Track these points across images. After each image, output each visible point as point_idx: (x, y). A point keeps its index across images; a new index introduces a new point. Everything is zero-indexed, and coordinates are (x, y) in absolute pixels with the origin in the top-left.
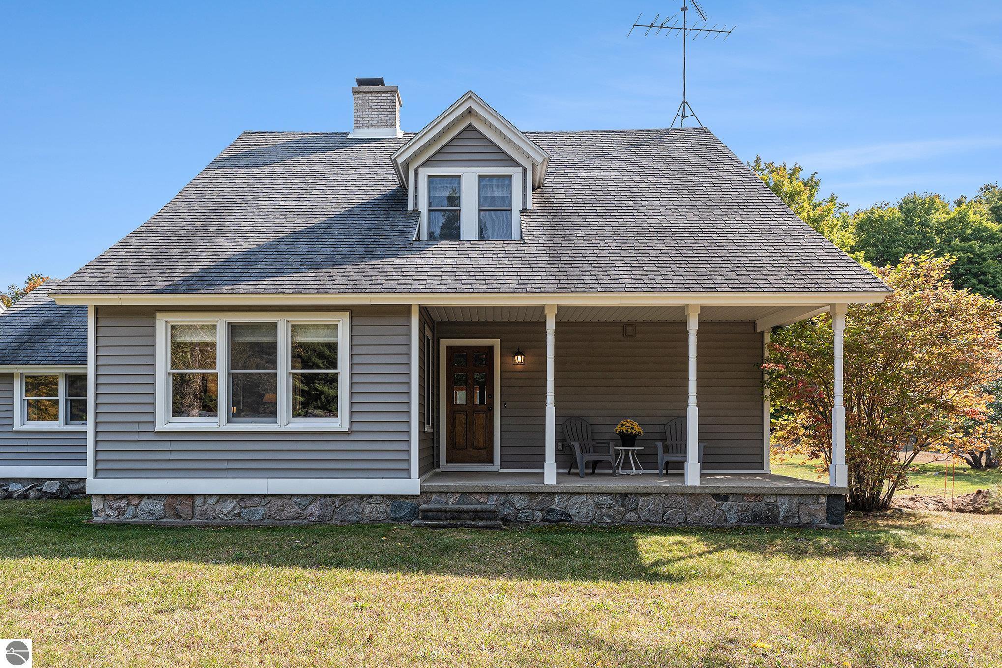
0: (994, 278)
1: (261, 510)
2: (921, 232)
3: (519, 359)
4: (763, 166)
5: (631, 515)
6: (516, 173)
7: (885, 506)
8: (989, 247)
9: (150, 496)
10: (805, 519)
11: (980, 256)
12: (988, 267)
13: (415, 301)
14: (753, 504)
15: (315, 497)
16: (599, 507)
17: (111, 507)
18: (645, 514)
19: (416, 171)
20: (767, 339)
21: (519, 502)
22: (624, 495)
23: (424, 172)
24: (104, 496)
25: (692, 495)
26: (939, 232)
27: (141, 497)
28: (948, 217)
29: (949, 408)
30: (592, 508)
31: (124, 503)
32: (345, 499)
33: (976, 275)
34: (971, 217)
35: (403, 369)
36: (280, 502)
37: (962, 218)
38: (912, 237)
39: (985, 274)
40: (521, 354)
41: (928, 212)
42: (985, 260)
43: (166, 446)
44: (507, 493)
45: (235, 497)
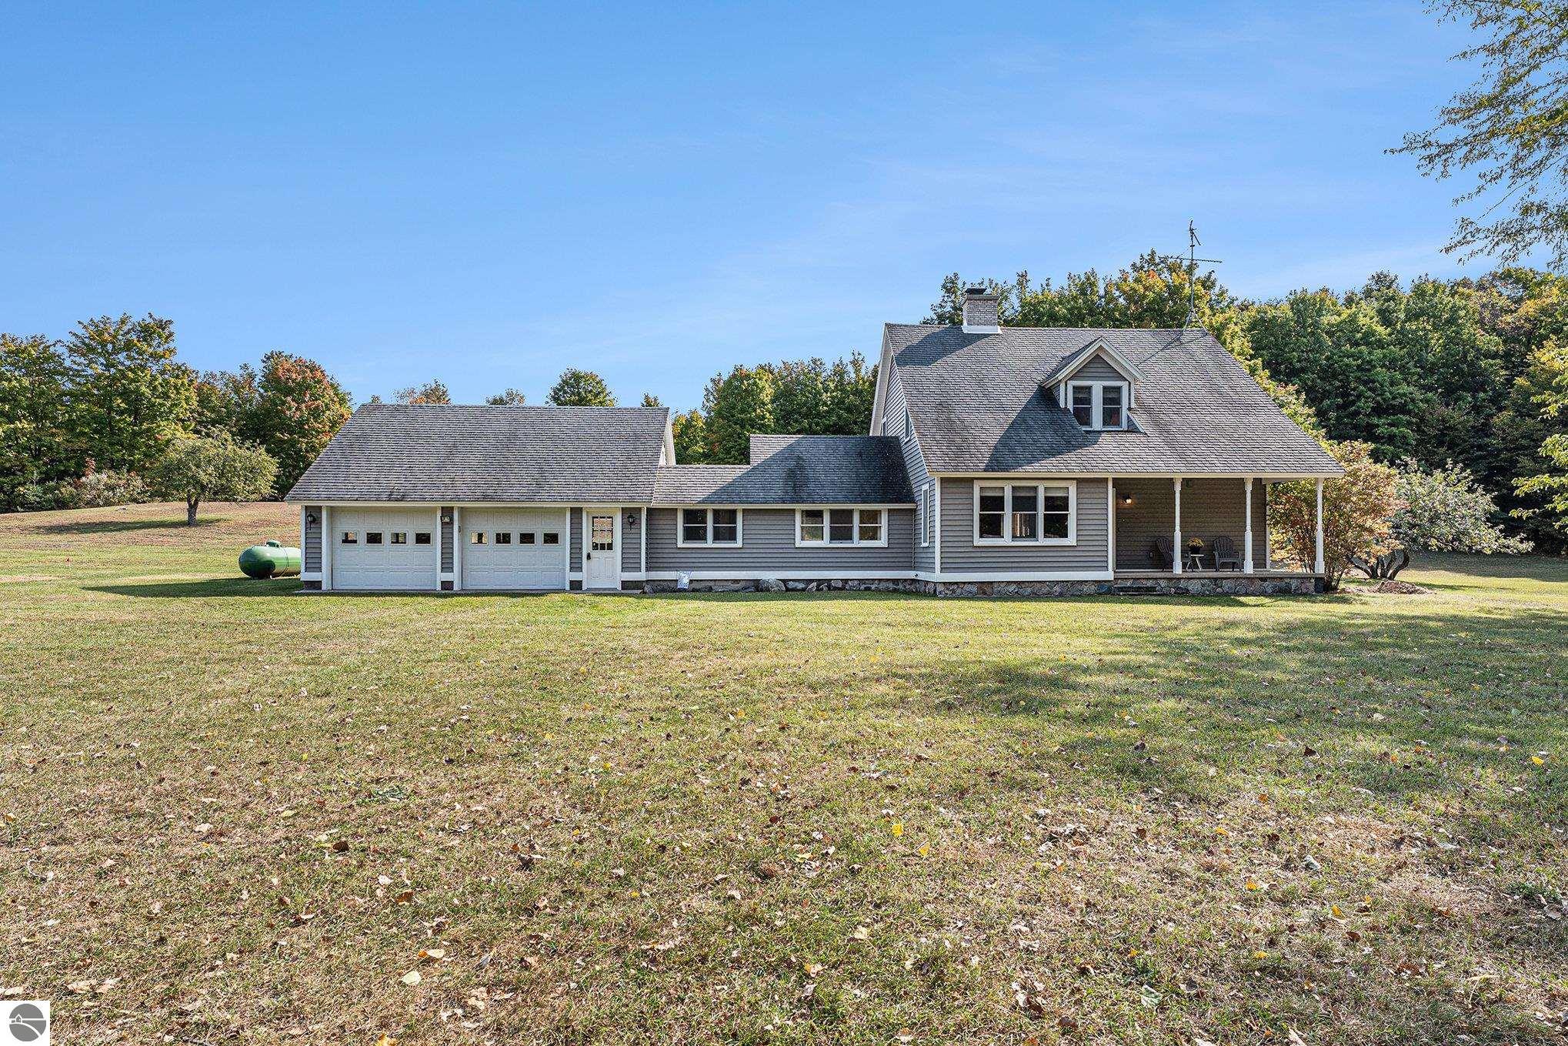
0: (1382, 385)
1: (1029, 590)
2: (1313, 334)
3: (1129, 501)
4: (1157, 261)
5: (1219, 590)
6: (1124, 385)
7: (1335, 588)
8: (1378, 353)
9: (969, 583)
10: (1305, 591)
11: (1369, 362)
12: (1378, 373)
13: (1110, 476)
14: (1277, 583)
15: (1058, 582)
16: (1203, 585)
17: (948, 589)
18: (1226, 589)
19: (1066, 383)
20: (1268, 489)
21: (1163, 583)
22: (1216, 579)
23: (1072, 384)
24: (944, 583)
25: (1250, 579)
26: (1330, 334)
27: (964, 583)
28: (1339, 319)
29: (1371, 531)
30: (1200, 586)
31: (955, 587)
32: (1073, 583)
33: (1365, 383)
34: (1362, 320)
35: (1104, 512)
36: (1039, 585)
37: (1353, 319)
38: (1305, 340)
39: (1373, 382)
40: (1129, 498)
41: (1319, 313)
42: (1374, 367)
43: (979, 555)
44: (1156, 579)
45: (1015, 582)
